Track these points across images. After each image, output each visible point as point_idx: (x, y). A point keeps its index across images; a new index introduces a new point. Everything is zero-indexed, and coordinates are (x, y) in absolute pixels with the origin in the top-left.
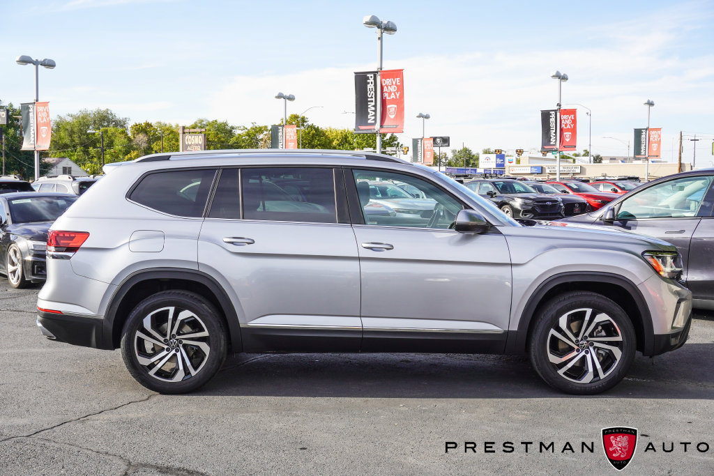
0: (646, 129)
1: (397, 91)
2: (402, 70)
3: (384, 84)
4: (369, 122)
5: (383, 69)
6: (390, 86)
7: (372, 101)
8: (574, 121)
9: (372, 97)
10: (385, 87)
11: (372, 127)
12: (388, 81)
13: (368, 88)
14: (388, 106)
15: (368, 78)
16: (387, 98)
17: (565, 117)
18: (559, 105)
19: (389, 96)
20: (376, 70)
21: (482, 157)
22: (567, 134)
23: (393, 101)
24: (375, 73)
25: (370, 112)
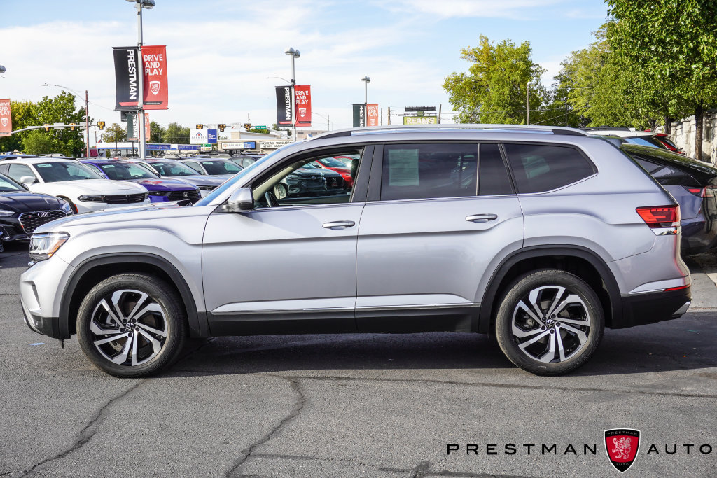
0: (364, 105)
1: (160, 68)
2: (165, 46)
3: (145, 60)
4: (131, 98)
5: (144, 45)
6: (153, 62)
7: (133, 77)
8: (309, 97)
9: (133, 73)
10: (147, 63)
11: (134, 104)
12: (150, 57)
13: (129, 63)
14: (151, 83)
15: (128, 54)
16: (150, 74)
17: (299, 93)
18: (293, 81)
19: (152, 72)
20: (137, 46)
21: (193, 134)
22: (302, 110)
23: (156, 78)
24: (136, 49)
25: (132, 88)
